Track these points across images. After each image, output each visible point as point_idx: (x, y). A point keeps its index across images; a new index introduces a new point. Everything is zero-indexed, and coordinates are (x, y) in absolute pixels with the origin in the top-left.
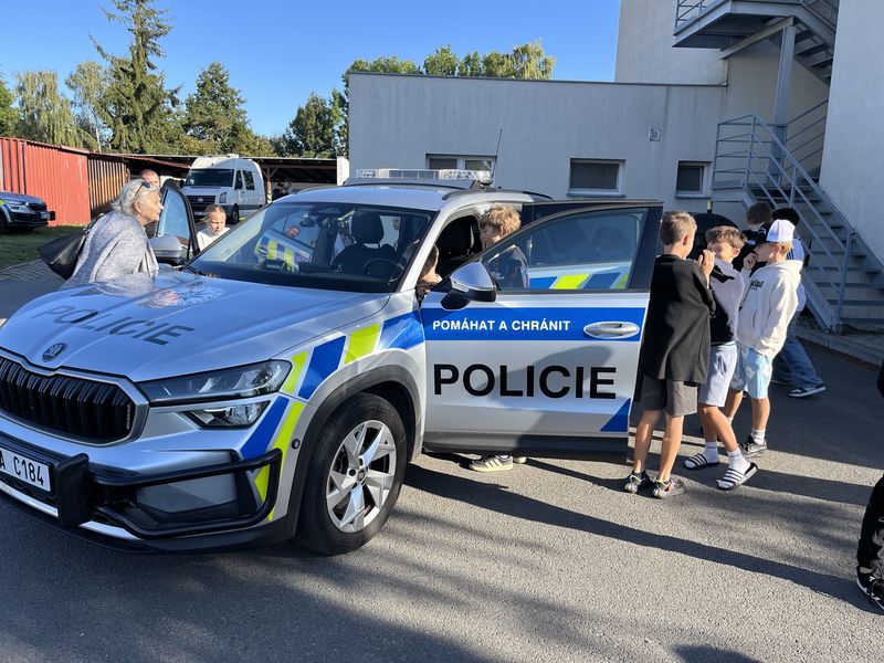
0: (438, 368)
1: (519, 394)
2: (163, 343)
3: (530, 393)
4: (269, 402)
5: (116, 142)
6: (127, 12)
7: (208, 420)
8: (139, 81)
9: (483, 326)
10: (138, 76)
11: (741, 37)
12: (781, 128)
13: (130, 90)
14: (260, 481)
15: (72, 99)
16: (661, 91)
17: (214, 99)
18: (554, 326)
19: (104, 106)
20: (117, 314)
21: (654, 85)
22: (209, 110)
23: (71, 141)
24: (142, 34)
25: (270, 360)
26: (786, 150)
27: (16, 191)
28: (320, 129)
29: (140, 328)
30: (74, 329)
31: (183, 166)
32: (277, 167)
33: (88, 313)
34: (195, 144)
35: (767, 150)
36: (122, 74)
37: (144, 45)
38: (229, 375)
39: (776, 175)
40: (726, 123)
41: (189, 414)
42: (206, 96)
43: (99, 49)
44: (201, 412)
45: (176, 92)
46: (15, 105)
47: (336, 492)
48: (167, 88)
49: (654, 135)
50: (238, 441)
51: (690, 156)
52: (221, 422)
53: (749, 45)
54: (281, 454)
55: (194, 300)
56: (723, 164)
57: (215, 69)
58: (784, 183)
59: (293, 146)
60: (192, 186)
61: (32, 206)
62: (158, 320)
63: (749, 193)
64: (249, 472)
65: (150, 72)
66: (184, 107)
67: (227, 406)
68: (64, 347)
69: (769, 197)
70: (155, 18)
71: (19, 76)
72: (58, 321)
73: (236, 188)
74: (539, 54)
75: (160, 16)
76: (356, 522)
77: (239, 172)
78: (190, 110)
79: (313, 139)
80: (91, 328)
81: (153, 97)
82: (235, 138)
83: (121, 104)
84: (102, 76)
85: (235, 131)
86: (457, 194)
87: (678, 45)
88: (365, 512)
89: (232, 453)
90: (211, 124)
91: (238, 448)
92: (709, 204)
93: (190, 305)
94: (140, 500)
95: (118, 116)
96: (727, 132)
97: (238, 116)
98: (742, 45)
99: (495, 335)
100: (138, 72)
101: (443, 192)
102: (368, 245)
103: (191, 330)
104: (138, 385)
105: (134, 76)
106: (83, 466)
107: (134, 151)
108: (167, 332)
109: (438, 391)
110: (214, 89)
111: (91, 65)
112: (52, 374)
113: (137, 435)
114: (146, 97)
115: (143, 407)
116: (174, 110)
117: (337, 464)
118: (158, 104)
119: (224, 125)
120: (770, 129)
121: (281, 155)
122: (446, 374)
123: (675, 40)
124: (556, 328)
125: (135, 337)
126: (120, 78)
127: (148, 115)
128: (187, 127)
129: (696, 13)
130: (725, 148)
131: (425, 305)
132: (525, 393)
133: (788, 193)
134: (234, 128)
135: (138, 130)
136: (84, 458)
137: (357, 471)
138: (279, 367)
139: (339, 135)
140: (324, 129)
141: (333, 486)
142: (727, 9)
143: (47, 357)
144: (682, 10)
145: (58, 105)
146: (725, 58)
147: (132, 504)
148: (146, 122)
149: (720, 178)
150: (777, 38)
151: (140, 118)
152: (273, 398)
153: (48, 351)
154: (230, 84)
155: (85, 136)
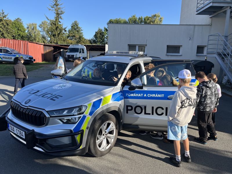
0: (127, 106)
1: (150, 114)
2: (54, 100)
3: (153, 114)
4: (81, 117)
5: (51, 41)
6: (54, 9)
7: (65, 121)
8: (57, 26)
9: (140, 95)
10: (57, 24)
11: (215, 12)
12: (226, 37)
13: (54, 28)
14: (78, 138)
15: (40, 30)
16: (192, 27)
17: (75, 30)
18: (160, 96)
19: (48, 32)
20: (44, 91)
21: (190, 25)
22: (74, 33)
23: (40, 41)
24: (57, 14)
25: (81, 105)
26: (227, 43)
27: (26, 54)
28: (101, 37)
29: (49, 95)
30: (33, 95)
31: (66, 47)
32: (90, 47)
33: (37, 91)
34: (70, 41)
35: (222, 43)
36: (52, 24)
37: (58, 17)
38: (70, 109)
39: (225, 50)
40: (210, 36)
41: (60, 120)
42: (73, 29)
43: (47, 18)
44: (63, 119)
45: (66, 28)
46: (26, 32)
47: (99, 140)
48: (63, 27)
49: (190, 38)
50: (72, 127)
51: (200, 44)
52: (69, 122)
53: (217, 14)
54: (84, 131)
55: (63, 88)
56: (210, 47)
57: (75, 22)
58: (227, 52)
59: (94, 42)
60: (69, 52)
61: (30, 58)
62: (54, 94)
63: (217, 54)
64: (75, 136)
65: (59, 23)
66: (68, 32)
67: (70, 118)
68: (30, 100)
69: (223, 56)
70: (61, 10)
71: (27, 25)
72: (29, 93)
73: (79, 53)
74: (159, 16)
75: (62, 9)
76: (104, 148)
77: (80, 49)
78: (69, 32)
79: (99, 40)
80: (37, 95)
81: (60, 30)
82: (80, 40)
83: (52, 31)
84: (48, 24)
85: (80, 38)
86: (134, 58)
87: (197, 14)
88: (107, 145)
89: (71, 130)
90: (74, 36)
91: (72, 129)
92: (206, 58)
93: (63, 89)
94: (47, 142)
95: (51, 35)
96: (211, 38)
97: (81, 34)
98: (216, 14)
99: (143, 98)
100: (56, 23)
101: (130, 58)
102: (111, 71)
103: (61, 96)
104: (47, 112)
105: (55, 24)
106: (33, 133)
107: (55, 43)
108: (56, 97)
109: (127, 113)
110: (75, 27)
111: (45, 22)
112: (27, 108)
113: (47, 125)
114: (58, 29)
115: (48, 117)
116: (65, 33)
117: (99, 133)
118: (61, 31)
119: (77, 36)
120: (223, 37)
121: (91, 44)
122: (129, 108)
123: (197, 13)
124: (160, 97)
125: (48, 98)
126: (52, 25)
127: (59, 34)
128: (68, 37)
129: (202, 6)
130: (210, 42)
131: (124, 89)
132: (151, 114)
133: (228, 55)
134: (80, 37)
135: (56, 38)
136: (33, 131)
137: (105, 135)
138: (84, 107)
139: (106, 38)
140: (102, 37)
141: (98, 139)
142: (211, 5)
143: (26, 103)
144: (198, 5)
145: (37, 32)
146: (211, 18)
147: (45, 143)
148: (58, 36)
149: (209, 50)
150: (225, 12)
151: (57, 35)
152: (82, 116)
153: (26, 101)
154: (79, 26)
155: (43, 39)
